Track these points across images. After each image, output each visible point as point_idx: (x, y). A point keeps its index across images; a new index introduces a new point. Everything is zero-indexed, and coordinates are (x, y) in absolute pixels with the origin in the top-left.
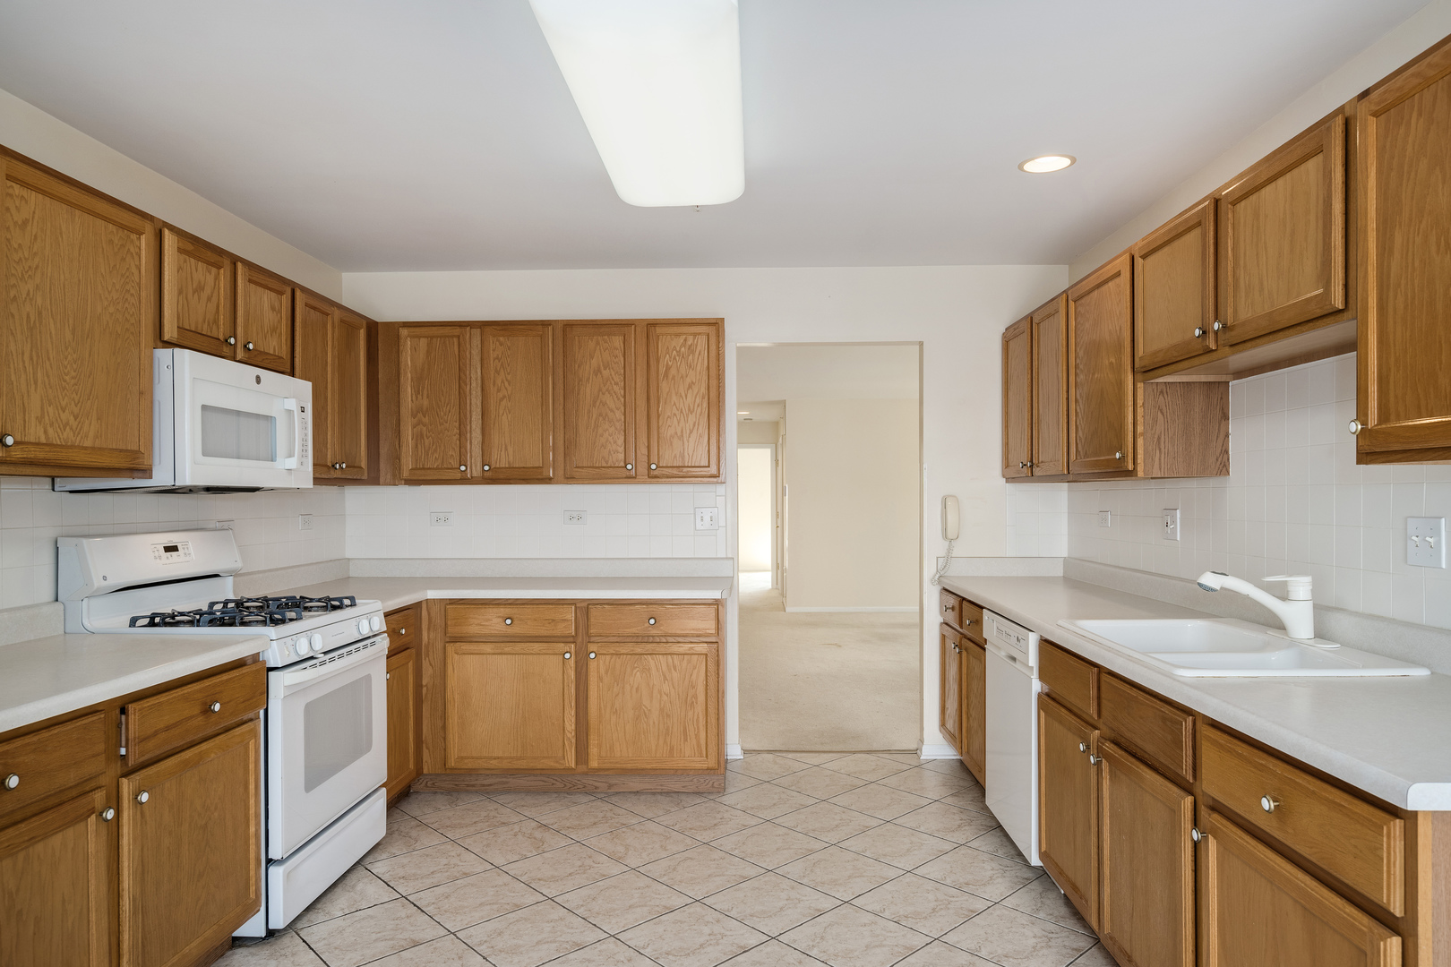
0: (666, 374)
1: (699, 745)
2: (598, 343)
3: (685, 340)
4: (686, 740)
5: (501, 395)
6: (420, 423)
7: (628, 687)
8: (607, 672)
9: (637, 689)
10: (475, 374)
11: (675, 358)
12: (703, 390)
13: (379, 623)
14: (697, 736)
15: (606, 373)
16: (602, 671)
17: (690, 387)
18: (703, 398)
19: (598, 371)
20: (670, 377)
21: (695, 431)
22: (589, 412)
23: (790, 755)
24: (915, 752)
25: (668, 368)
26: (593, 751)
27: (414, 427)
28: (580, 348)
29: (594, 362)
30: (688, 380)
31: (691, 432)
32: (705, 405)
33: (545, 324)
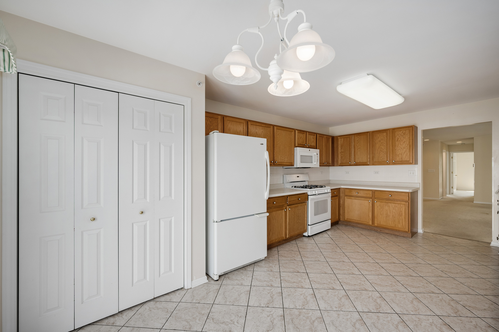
0: (397, 140)
1: (403, 225)
2: (380, 135)
3: (403, 132)
4: (399, 224)
5: (358, 148)
6: (342, 154)
7: (384, 209)
8: (379, 206)
9: (387, 210)
10: (353, 144)
11: (400, 136)
12: (408, 143)
13: (329, 191)
14: (402, 223)
15: (382, 141)
16: (378, 206)
17: (404, 142)
18: (408, 144)
19: (380, 141)
20: (399, 140)
21: (405, 153)
22: (378, 150)
23: (439, 235)
24: (490, 243)
25: (398, 139)
26: (376, 222)
27: (341, 155)
28: (376, 137)
29: (379, 139)
30: (404, 141)
31: (404, 153)
32: (408, 146)
33: (367, 132)
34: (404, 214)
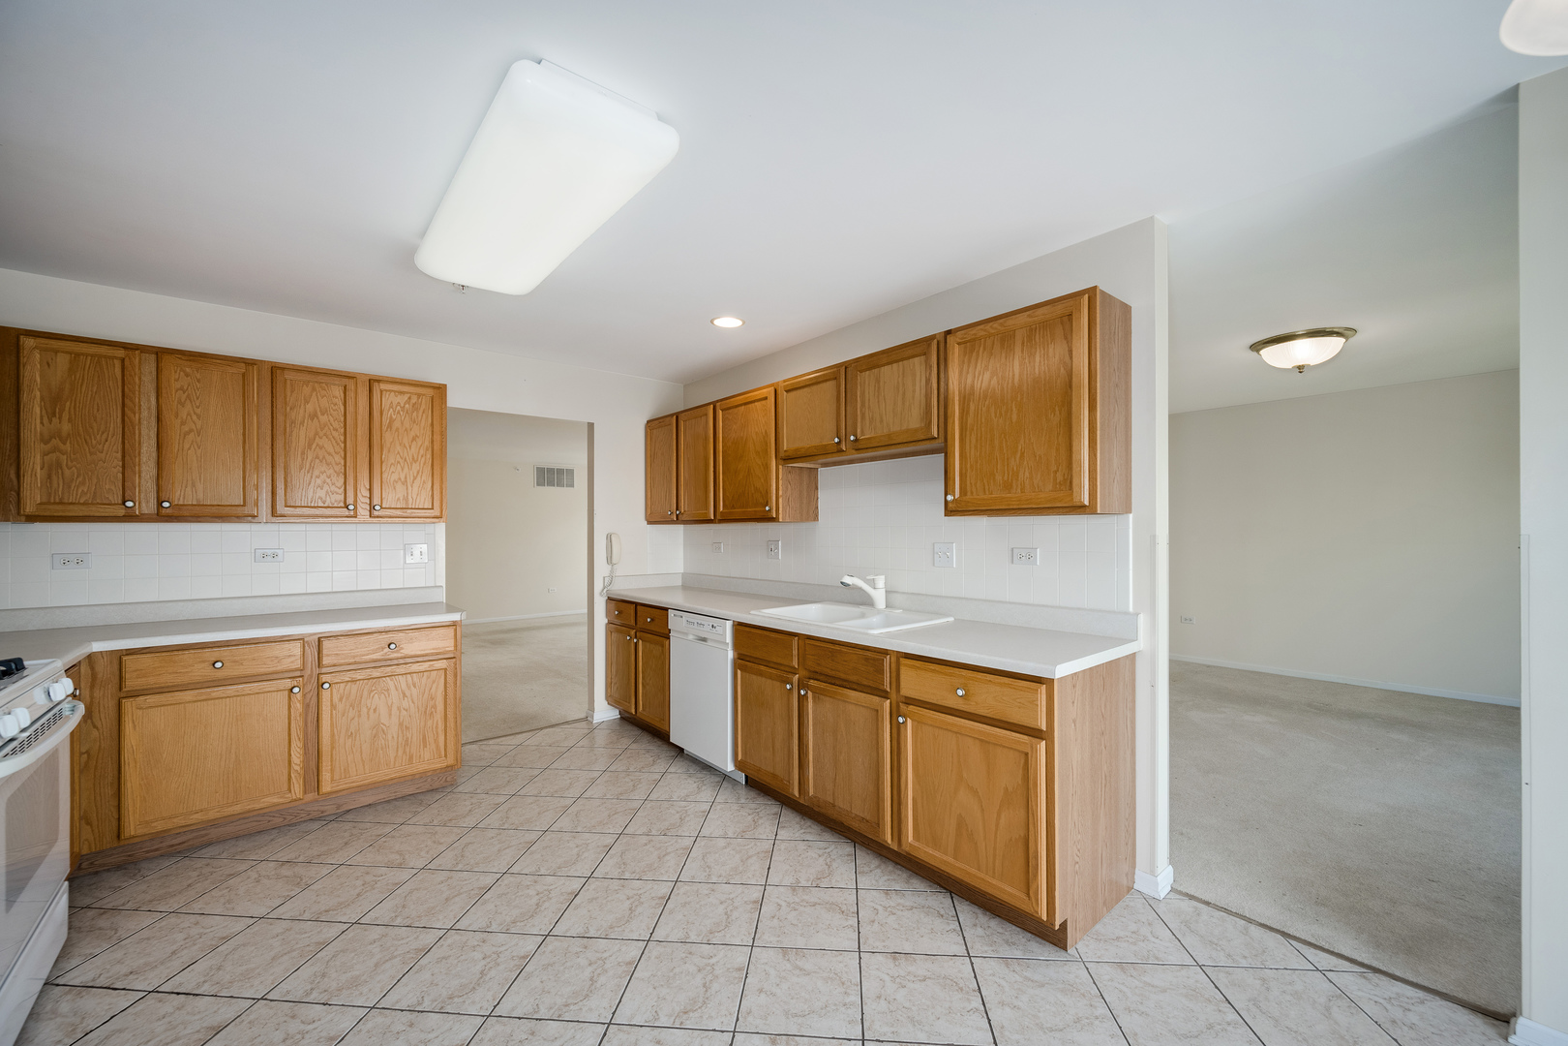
0: (390, 426)
1: (437, 747)
2: (314, 389)
3: (410, 398)
4: (425, 746)
5: (186, 428)
6: (55, 450)
7: (364, 710)
8: (341, 700)
9: (375, 710)
10: (147, 404)
11: (399, 412)
12: (427, 443)
14: (436, 741)
15: (324, 419)
16: (336, 699)
17: (414, 439)
18: (427, 450)
19: (313, 416)
20: (394, 428)
21: (419, 478)
22: (303, 453)
24: (587, 719)
25: (392, 421)
26: (326, 776)
27: (45, 454)
28: (292, 392)
29: (310, 407)
30: (412, 434)
31: (415, 478)
32: (429, 456)
33: (249, 363)
34: (440, 707)
